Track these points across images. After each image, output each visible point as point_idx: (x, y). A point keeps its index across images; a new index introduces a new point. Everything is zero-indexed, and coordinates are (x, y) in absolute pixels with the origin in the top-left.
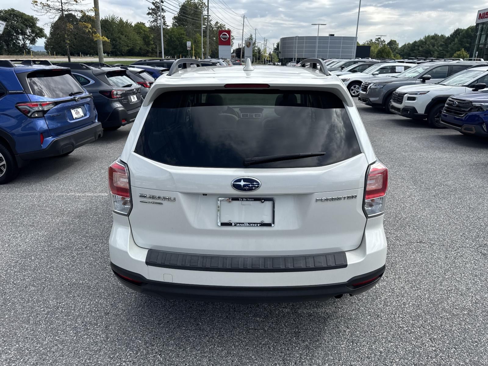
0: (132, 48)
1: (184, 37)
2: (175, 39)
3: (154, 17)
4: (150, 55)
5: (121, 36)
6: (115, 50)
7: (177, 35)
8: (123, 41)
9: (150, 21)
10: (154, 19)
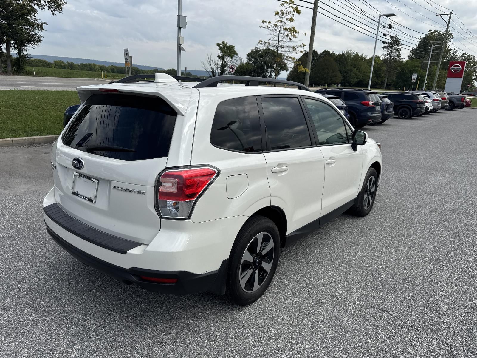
0: (361, 80)
1: (418, 70)
2: (407, 71)
3: (389, 50)
4: (378, 87)
5: (354, 69)
6: (344, 81)
7: (411, 67)
8: (354, 73)
9: (383, 54)
10: (388, 53)
